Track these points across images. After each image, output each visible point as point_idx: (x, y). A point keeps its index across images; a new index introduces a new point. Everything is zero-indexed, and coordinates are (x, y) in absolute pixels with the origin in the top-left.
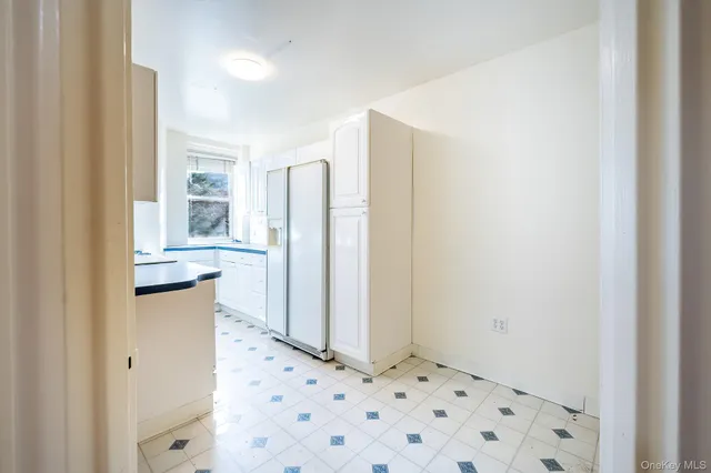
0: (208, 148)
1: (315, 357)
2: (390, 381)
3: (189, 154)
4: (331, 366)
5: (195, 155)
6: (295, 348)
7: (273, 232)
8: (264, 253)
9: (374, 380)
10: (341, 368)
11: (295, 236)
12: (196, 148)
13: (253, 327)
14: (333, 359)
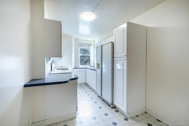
0: (86, 42)
1: (109, 105)
2: (135, 122)
3: (80, 44)
4: (114, 110)
5: (81, 44)
6: (103, 100)
7: (98, 65)
8: (96, 70)
9: (128, 120)
10: (117, 111)
11: (104, 66)
12: (81, 42)
13: (93, 91)
14: (115, 107)
